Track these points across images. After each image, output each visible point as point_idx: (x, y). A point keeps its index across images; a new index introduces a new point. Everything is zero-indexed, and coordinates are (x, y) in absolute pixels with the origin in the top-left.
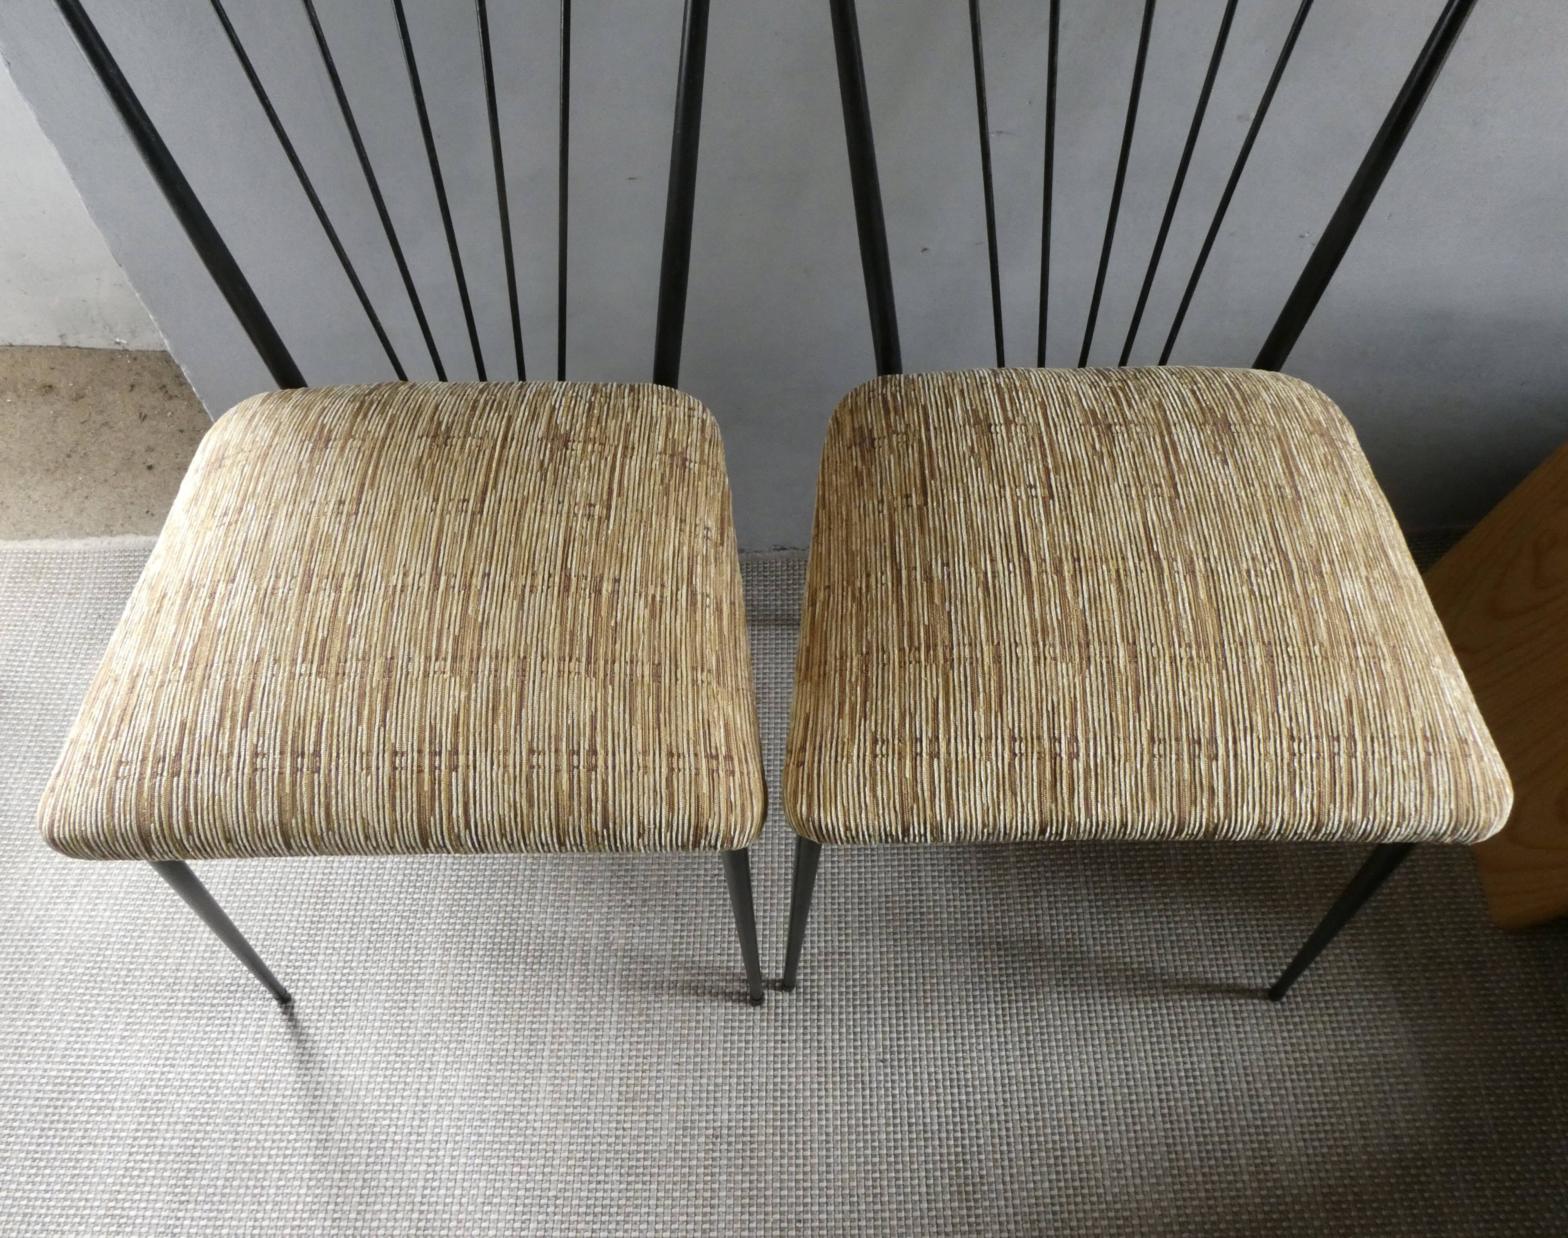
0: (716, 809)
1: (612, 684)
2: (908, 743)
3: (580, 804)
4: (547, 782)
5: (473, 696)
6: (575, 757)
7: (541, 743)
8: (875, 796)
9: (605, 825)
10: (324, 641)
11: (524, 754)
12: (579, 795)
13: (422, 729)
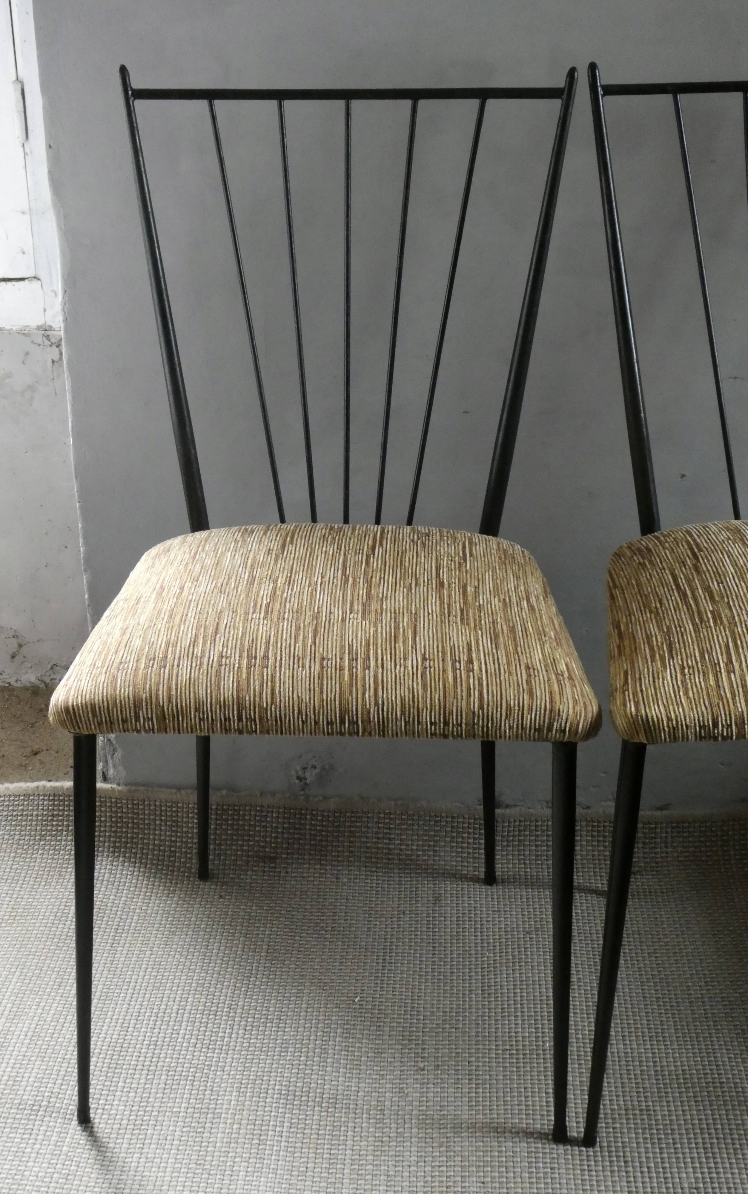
0: (565, 701)
1: (481, 629)
2: (709, 667)
3: (462, 691)
4: (437, 676)
5: (379, 630)
6: (457, 664)
7: (431, 655)
8: (688, 697)
9: (481, 707)
10: (268, 605)
11: (419, 660)
12: (462, 685)
13: (342, 647)
